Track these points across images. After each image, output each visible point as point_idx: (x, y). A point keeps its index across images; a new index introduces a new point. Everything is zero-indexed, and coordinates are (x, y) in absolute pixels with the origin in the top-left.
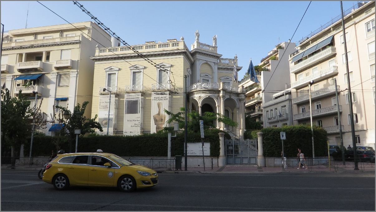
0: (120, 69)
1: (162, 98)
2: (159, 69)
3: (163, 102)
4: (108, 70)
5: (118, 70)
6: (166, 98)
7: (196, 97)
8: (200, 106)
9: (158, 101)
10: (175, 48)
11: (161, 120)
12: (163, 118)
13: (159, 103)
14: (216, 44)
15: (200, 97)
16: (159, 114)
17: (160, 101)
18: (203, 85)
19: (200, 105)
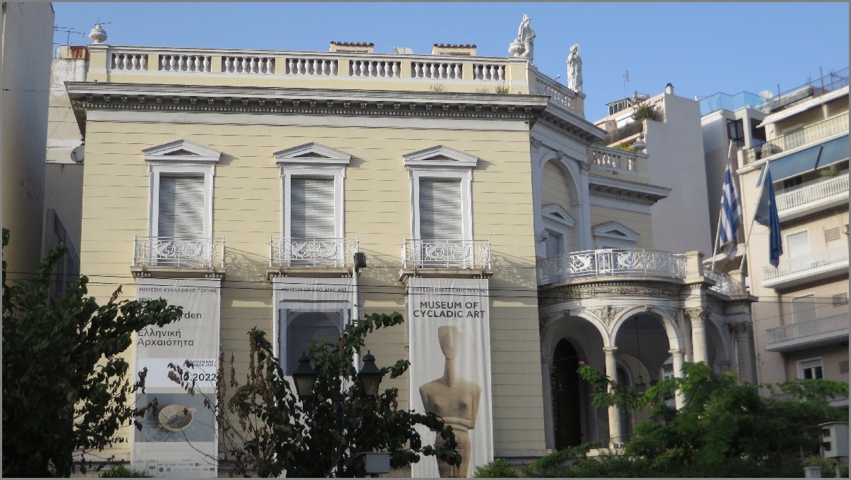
0: (224, 159)
1: (458, 309)
2: (418, 174)
3: (464, 327)
4: (159, 155)
5: (216, 163)
6: (478, 309)
7: (590, 308)
8: (613, 351)
9: (441, 321)
10: (490, 85)
11: (455, 406)
12: (468, 401)
13: (446, 328)
14: (580, 82)
15: (610, 308)
16: (447, 380)
17: (450, 322)
18: (622, 259)
19: (609, 344)
